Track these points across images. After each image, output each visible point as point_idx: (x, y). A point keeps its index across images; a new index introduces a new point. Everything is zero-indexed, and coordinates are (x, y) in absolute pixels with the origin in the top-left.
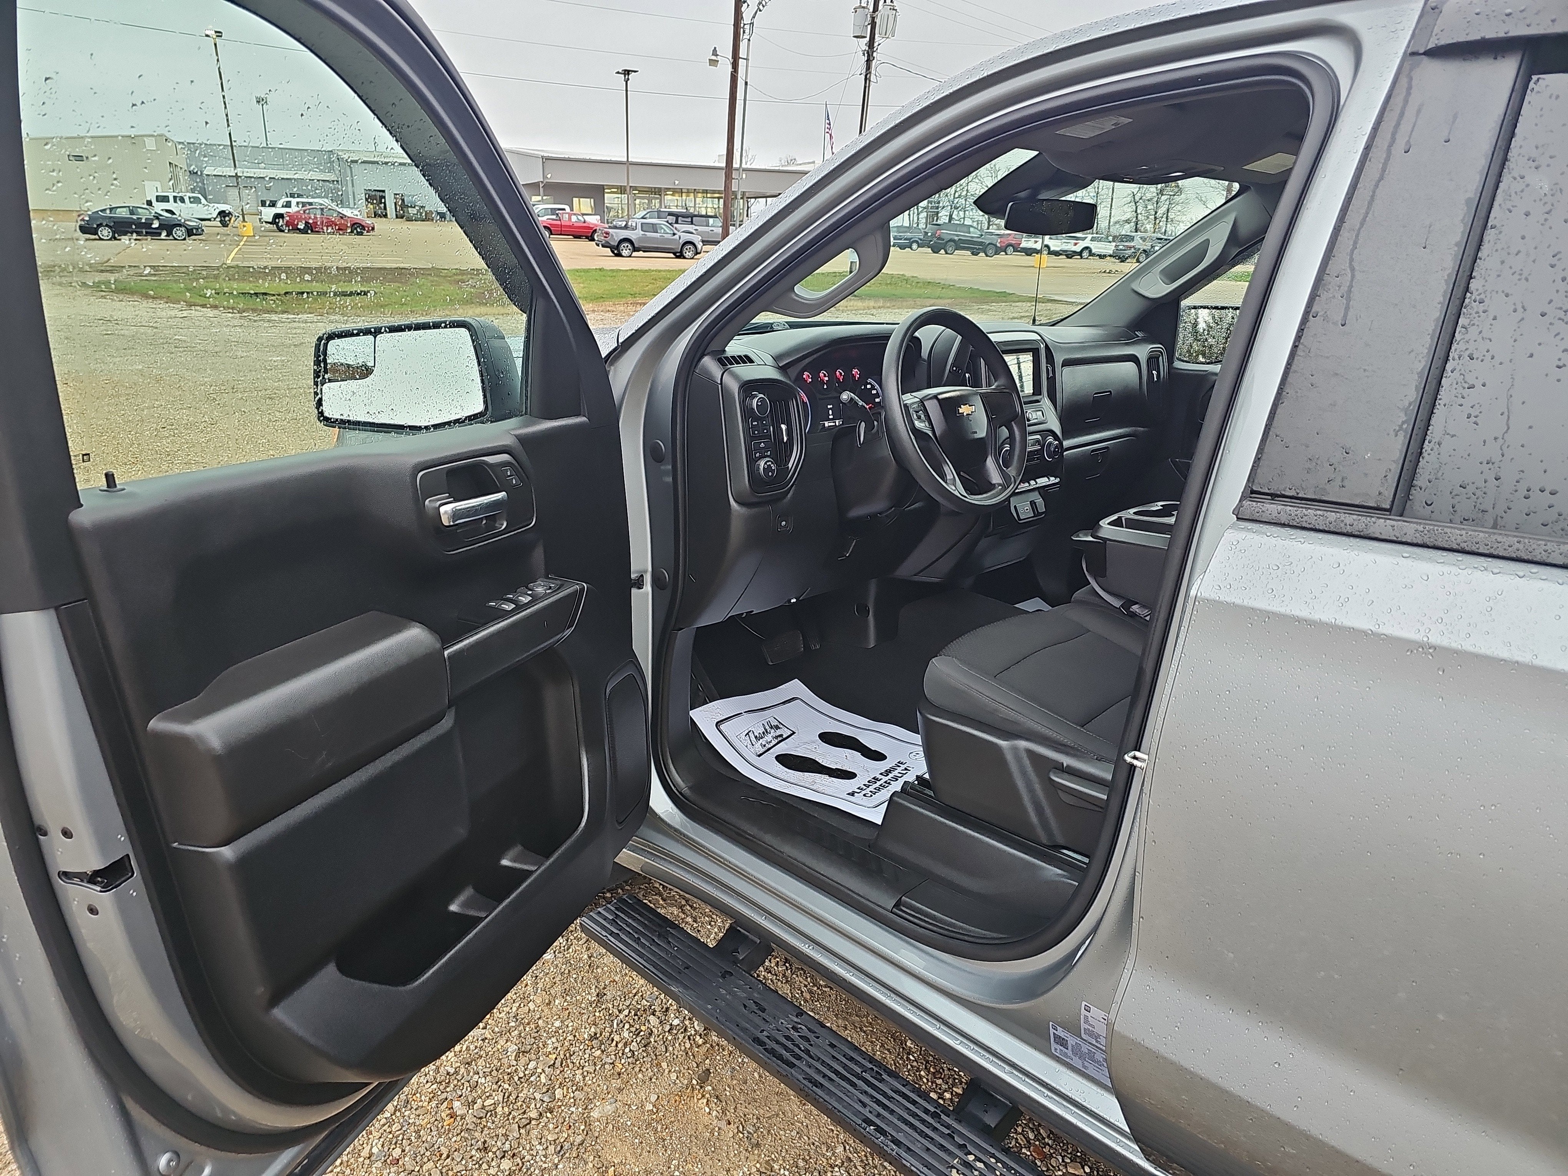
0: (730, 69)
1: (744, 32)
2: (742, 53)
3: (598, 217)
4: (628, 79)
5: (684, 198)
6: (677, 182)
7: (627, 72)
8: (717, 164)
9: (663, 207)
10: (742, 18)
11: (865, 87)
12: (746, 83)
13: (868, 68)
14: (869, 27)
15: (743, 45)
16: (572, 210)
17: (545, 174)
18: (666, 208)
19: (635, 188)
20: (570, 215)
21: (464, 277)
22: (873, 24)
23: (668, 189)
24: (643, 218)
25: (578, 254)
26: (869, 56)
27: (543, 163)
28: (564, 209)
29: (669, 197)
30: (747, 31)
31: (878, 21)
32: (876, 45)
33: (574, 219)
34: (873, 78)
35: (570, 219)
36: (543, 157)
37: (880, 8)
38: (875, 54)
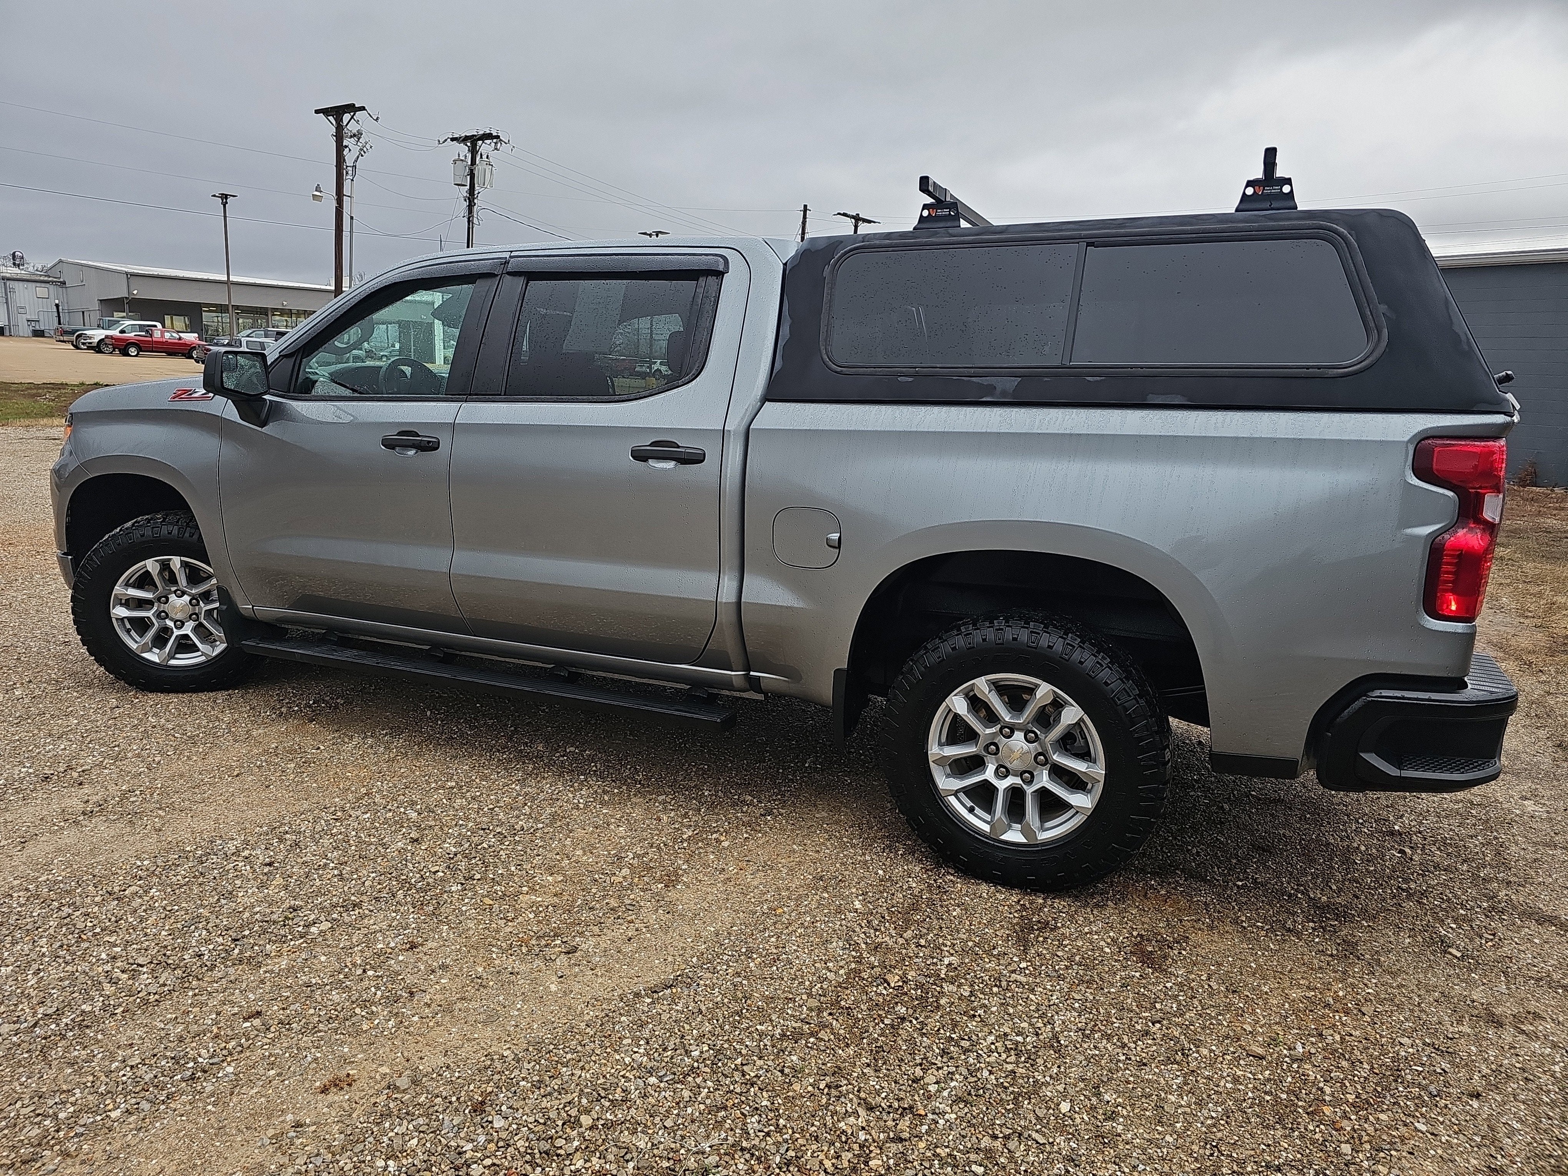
0: (334, 204)
1: (347, 173)
2: (346, 191)
3: (196, 335)
4: (226, 203)
5: (294, 318)
6: (285, 303)
7: (224, 197)
8: (328, 288)
9: (270, 325)
10: (344, 160)
11: (469, 228)
12: (352, 218)
13: (470, 211)
14: (469, 177)
15: (347, 185)
16: (164, 326)
17: (131, 288)
18: (273, 327)
19: (237, 307)
20: (162, 333)
21: (40, 391)
22: (472, 175)
23: (277, 310)
24: (248, 336)
25: (174, 371)
26: (470, 201)
27: (128, 279)
28: (155, 326)
29: (277, 318)
30: (350, 172)
31: (476, 173)
32: (476, 192)
33: (167, 335)
34: (475, 221)
35: (162, 336)
36: (127, 273)
37: (477, 162)
38: (476, 201)
